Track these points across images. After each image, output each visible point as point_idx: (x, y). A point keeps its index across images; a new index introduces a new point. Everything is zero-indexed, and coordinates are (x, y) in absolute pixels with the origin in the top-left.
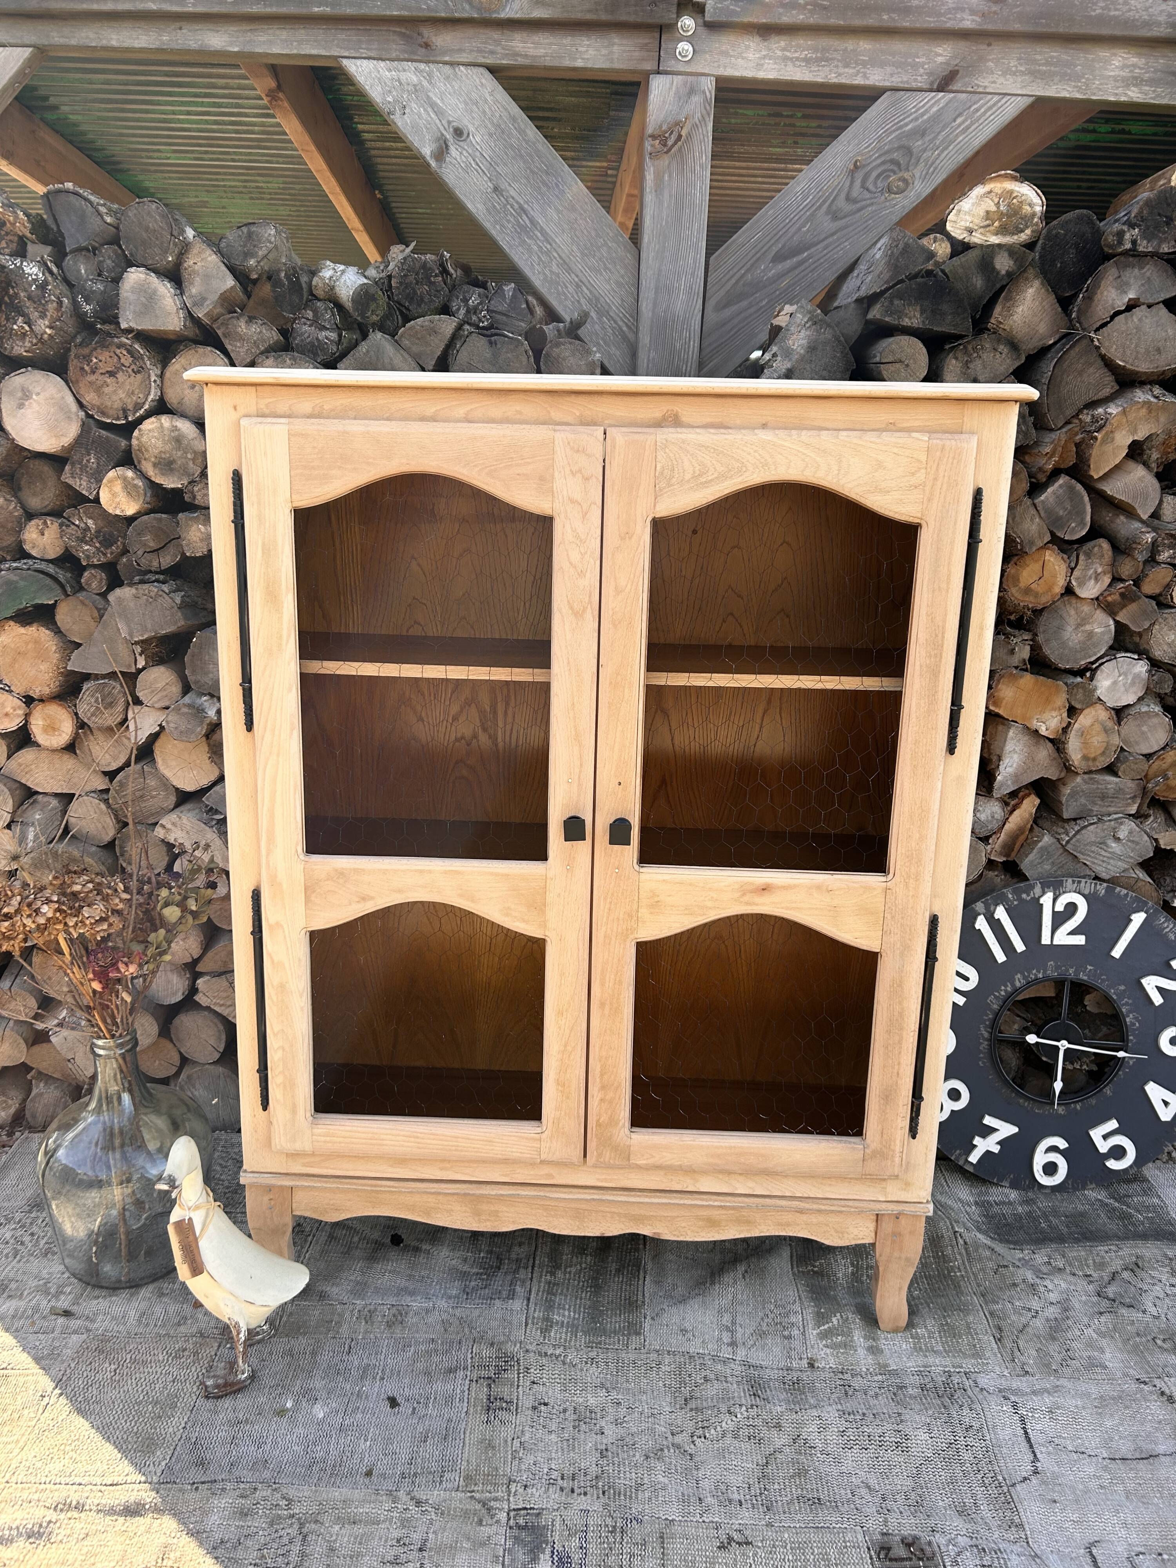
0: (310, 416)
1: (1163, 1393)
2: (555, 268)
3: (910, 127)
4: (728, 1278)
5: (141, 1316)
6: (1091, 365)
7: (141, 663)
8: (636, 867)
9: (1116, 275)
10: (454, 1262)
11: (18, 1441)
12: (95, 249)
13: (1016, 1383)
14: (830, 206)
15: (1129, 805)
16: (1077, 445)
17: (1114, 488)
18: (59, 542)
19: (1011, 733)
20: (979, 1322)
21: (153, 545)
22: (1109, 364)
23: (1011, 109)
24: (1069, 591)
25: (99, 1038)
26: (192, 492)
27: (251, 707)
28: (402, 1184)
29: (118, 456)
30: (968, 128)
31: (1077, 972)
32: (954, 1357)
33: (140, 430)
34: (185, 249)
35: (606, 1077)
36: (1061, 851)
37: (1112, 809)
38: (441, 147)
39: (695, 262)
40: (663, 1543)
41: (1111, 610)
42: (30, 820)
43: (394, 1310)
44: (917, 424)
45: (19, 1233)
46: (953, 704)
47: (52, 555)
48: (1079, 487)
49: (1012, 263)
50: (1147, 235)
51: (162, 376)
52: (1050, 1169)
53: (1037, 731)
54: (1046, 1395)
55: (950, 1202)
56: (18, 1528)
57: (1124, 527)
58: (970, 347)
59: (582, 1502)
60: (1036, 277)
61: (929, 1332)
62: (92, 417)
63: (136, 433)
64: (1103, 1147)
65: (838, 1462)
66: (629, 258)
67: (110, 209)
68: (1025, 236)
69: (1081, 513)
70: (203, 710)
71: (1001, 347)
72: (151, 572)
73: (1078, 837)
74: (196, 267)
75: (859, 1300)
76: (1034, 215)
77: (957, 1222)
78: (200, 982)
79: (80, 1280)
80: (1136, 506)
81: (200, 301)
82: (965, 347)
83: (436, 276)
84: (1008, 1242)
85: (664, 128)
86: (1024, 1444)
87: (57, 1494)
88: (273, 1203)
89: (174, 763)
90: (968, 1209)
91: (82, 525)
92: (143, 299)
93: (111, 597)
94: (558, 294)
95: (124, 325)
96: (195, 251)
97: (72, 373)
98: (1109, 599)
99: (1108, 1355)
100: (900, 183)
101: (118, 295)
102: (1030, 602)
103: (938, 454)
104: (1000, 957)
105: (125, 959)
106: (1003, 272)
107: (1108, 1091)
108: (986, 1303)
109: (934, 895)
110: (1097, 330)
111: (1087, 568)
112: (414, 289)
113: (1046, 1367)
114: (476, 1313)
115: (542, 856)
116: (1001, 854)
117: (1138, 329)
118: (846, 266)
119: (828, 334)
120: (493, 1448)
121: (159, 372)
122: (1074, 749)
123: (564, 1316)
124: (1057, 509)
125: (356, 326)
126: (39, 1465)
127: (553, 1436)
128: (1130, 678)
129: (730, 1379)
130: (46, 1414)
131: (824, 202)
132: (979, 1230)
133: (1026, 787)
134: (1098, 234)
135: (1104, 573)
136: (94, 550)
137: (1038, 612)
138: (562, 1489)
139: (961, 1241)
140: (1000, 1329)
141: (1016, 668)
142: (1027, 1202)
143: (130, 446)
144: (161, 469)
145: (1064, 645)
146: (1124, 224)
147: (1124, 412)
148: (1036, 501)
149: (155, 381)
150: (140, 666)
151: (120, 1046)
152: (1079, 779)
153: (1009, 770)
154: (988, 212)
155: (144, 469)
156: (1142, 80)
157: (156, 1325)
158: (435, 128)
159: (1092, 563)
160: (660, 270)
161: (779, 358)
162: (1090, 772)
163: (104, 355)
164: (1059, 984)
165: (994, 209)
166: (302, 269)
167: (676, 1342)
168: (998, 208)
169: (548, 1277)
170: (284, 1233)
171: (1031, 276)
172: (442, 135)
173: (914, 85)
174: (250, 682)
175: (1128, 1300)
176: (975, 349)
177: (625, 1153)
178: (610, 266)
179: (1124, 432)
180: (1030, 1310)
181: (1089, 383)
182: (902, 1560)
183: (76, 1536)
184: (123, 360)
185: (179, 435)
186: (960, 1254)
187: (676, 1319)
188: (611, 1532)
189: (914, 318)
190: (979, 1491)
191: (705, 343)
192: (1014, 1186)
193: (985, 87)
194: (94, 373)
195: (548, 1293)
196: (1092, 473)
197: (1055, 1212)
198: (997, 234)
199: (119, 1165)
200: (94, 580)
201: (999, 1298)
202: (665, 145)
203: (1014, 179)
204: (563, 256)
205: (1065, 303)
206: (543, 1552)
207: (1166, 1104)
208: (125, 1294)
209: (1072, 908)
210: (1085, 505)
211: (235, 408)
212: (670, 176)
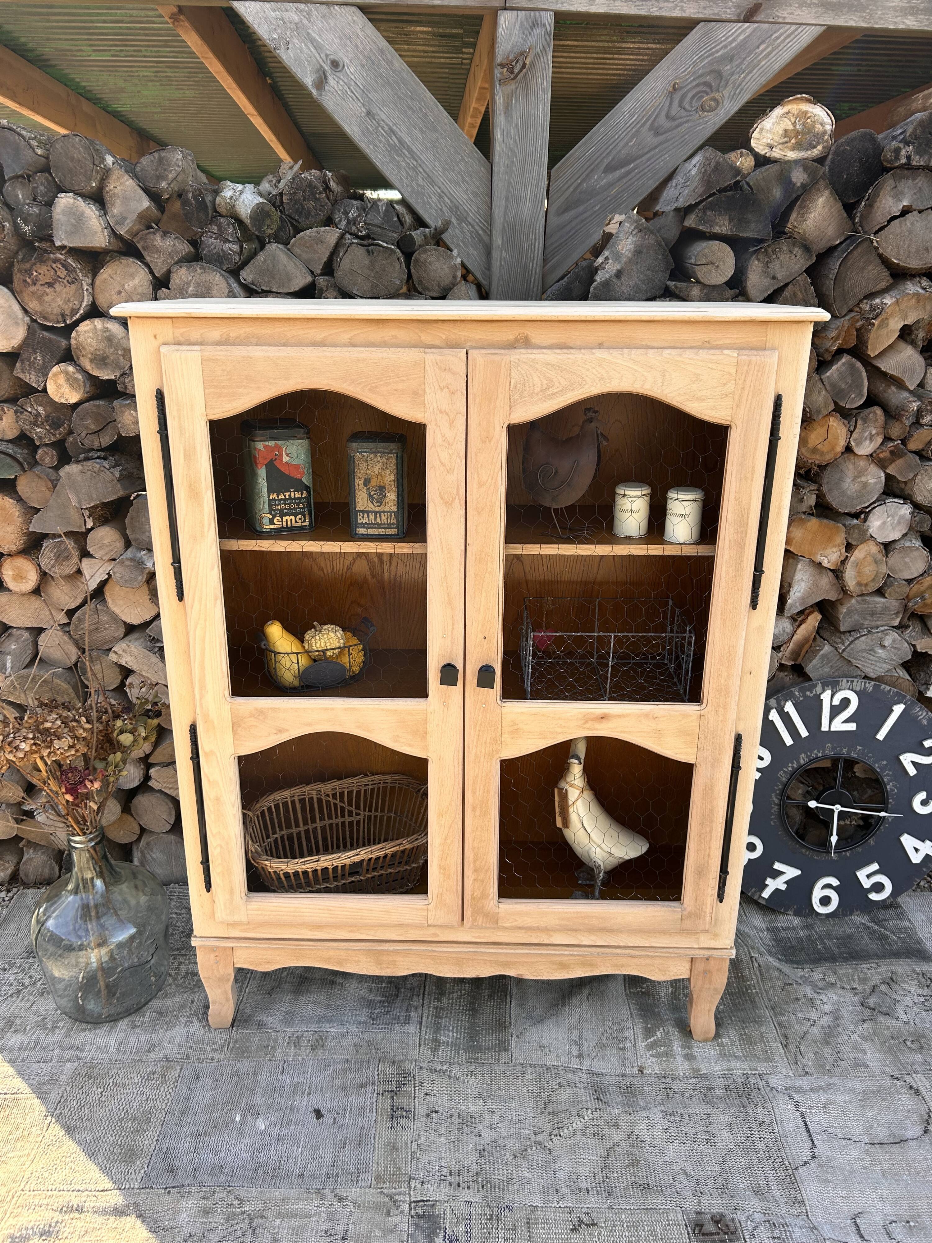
0: (218, 343)
1: (911, 1087)
2: (420, 181)
3: (720, 53)
4: (575, 1001)
5: (119, 1045)
6: (871, 262)
7: (90, 524)
8: (499, 702)
9: (893, 185)
10: (362, 992)
11: (29, 1154)
12: (29, 176)
13: (798, 1083)
14: (653, 123)
15: (893, 619)
16: (857, 330)
17: (887, 365)
18: (15, 425)
19: (799, 566)
20: (770, 1032)
21: (93, 427)
22: (885, 262)
23: (806, 36)
24: (848, 449)
25: (73, 835)
26: (124, 384)
27: (181, 582)
28: (319, 943)
29: (59, 354)
30: (770, 53)
31: (849, 753)
32: (751, 1061)
33: (77, 331)
34: (106, 174)
35: (478, 863)
36: (838, 657)
37: (879, 623)
38: (321, 77)
39: (539, 175)
40: (529, 1227)
41: (882, 464)
42: (7, 650)
43: (316, 1036)
44: (728, 341)
45: (20, 976)
46: (755, 570)
47: (10, 436)
48: (859, 364)
49: (806, 176)
50: (920, 152)
51: (92, 284)
52: (825, 901)
53: (820, 563)
54: (821, 1092)
55: (747, 930)
56: (32, 1228)
57: (895, 396)
58: (770, 250)
59: (466, 1195)
60: (826, 188)
61: (732, 1041)
62: (35, 321)
63: (74, 334)
64: (867, 884)
65: (662, 1152)
66: (483, 171)
67: (40, 142)
68: (816, 152)
69: (860, 386)
70: (142, 562)
71: (796, 249)
72: (93, 450)
73: (852, 646)
74: (116, 191)
75: (677, 1016)
76: (825, 132)
77: (753, 948)
78: (152, 772)
79: (70, 1017)
80: (905, 380)
81: (121, 221)
82: (766, 250)
83: (321, 193)
84: (792, 962)
85: (511, 57)
86: (805, 1134)
87: (61, 1199)
88: (218, 959)
89: (121, 602)
90: (761, 934)
91: (34, 412)
92: (73, 221)
93: (62, 472)
94: (424, 203)
95: (58, 243)
96: (114, 177)
97: (16, 284)
98: (881, 456)
99: (869, 1056)
100: (712, 103)
101: (51, 217)
102: (817, 459)
103: (746, 367)
104: (789, 741)
105: (91, 777)
106: (799, 184)
107: (872, 842)
108: (775, 1015)
109: (738, 719)
110: (876, 233)
111: (864, 430)
112: (302, 205)
113: (822, 1068)
114: (380, 1036)
115: (423, 694)
116: (790, 659)
117: (910, 232)
118: (666, 175)
119: (651, 240)
120: (397, 1150)
121: (90, 281)
122: (850, 577)
123: (449, 1036)
124: (840, 384)
125: (254, 237)
126: (46, 1175)
127: (442, 1139)
128: (897, 518)
129: (578, 1085)
130: (50, 1131)
131: (648, 120)
132: (770, 953)
133: (812, 606)
134: (879, 150)
135: (878, 434)
136: (45, 431)
137: (822, 468)
138: (450, 1184)
139: (756, 965)
140: (786, 1037)
141: (804, 513)
142: (807, 927)
143: (70, 344)
144: (97, 364)
145: (843, 493)
146: (900, 142)
147: (897, 302)
148: (823, 377)
149: (87, 290)
150: (89, 526)
151: (91, 840)
152: (853, 601)
153: (798, 594)
154: (786, 131)
155: (82, 364)
156: (918, 10)
157: (131, 1053)
158: (315, 61)
159: (868, 426)
160: (509, 183)
161: (610, 261)
162: (862, 595)
163: (43, 269)
164: (835, 761)
165: (791, 127)
166: (206, 190)
167: (536, 1057)
168: (795, 126)
169: (436, 1003)
170: (228, 980)
171: (822, 187)
172: (321, 66)
173: (724, 17)
174: (179, 562)
175: (885, 1009)
176: (774, 252)
177: (494, 920)
178: (467, 179)
179: (896, 319)
180: (809, 1020)
181: (869, 279)
182: (712, 1234)
183: (77, 1233)
184: (59, 273)
185: (110, 335)
186: (755, 975)
187: (536, 1037)
188: (489, 1220)
189: (723, 226)
190: (771, 1174)
191: (548, 243)
192: (797, 914)
193: (784, 18)
194: (35, 284)
195: (436, 1017)
196: (869, 352)
197: (829, 935)
198: (793, 150)
199: (95, 929)
200: (47, 456)
201: (785, 1010)
202: (512, 72)
203: (809, 101)
204: (427, 170)
205: (849, 208)
206: (438, 1237)
207: (917, 850)
208: (106, 1027)
209: (846, 702)
210: (863, 379)
211: (155, 337)
212: (517, 100)
